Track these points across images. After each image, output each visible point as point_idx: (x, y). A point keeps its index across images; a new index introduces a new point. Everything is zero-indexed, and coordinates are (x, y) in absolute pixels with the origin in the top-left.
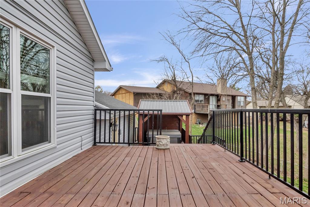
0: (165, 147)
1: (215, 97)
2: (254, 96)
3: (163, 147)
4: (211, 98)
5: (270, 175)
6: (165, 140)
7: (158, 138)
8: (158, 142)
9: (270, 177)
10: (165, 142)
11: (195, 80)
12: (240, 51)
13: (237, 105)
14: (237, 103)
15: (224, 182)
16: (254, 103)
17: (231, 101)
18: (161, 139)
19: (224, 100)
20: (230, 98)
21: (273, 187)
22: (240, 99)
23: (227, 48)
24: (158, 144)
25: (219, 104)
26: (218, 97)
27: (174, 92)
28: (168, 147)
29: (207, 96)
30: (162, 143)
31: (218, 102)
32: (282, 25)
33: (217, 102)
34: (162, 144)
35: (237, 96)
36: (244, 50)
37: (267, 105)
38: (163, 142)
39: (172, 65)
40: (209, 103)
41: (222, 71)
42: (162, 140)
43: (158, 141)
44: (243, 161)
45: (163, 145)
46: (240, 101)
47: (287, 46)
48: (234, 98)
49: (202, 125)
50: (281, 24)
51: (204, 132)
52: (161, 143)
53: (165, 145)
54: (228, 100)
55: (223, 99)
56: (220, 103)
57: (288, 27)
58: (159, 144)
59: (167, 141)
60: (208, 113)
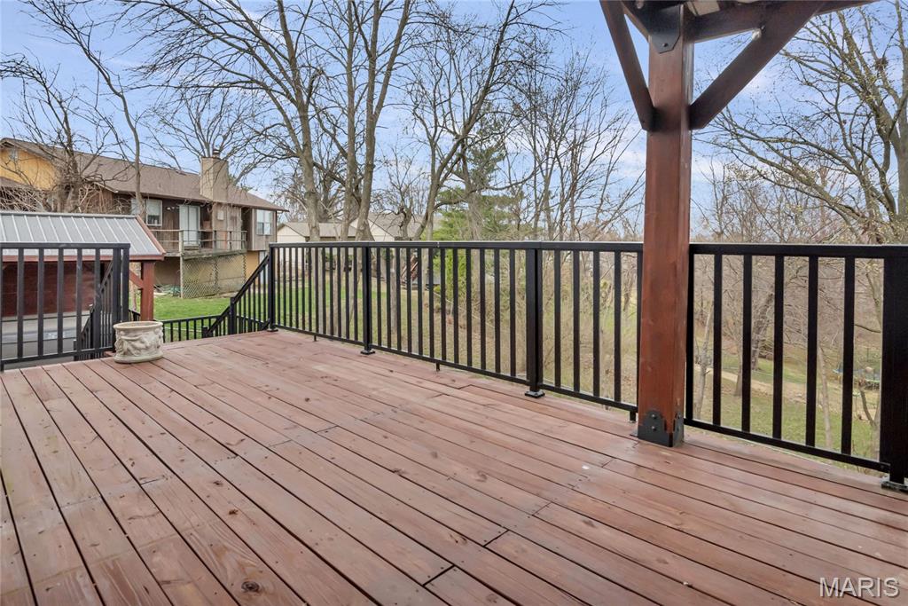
0: (150, 354)
1: (195, 210)
2: (312, 211)
3: (145, 356)
4: (183, 210)
5: (438, 363)
6: (151, 333)
7: (127, 331)
8: (126, 342)
9: (438, 368)
10: (153, 338)
11: (148, 156)
12: (278, 94)
13: (255, 232)
14: (255, 227)
15: (374, 393)
16: (313, 228)
17: (240, 222)
18: (138, 333)
19: (222, 219)
20: (238, 214)
21: (454, 381)
22: (262, 217)
23: (243, 79)
24: (128, 350)
25: (207, 229)
26: (205, 210)
27: (68, 188)
28: (160, 353)
29: (171, 204)
30: (143, 343)
31: (205, 223)
32: (372, 56)
33: (202, 224)
34: (142, 346)
35: (256, 208)
36: (288, 96)
37: (339, 234)
38: (145, 340)
39: (57, 95)
40: (176, 225)
41: (205, 134)
42: (143, 336)
43: (127, 340)
44: (372, 350)
45: (147, 348)
46: (262, 221)
47: (380, 106)
48: (247, 212)
49: (159, 291)
50: (370, 55)
51: (232, 304)
52: (138, 344)
53: (153, 349)
54: (233, 219)
55: (219, 214)
56: (211, 227)
57: (382, 61)
58: (131, 348)
59: (157, 336)
60: (178, 255)
